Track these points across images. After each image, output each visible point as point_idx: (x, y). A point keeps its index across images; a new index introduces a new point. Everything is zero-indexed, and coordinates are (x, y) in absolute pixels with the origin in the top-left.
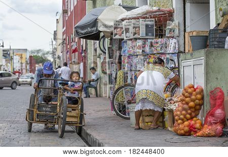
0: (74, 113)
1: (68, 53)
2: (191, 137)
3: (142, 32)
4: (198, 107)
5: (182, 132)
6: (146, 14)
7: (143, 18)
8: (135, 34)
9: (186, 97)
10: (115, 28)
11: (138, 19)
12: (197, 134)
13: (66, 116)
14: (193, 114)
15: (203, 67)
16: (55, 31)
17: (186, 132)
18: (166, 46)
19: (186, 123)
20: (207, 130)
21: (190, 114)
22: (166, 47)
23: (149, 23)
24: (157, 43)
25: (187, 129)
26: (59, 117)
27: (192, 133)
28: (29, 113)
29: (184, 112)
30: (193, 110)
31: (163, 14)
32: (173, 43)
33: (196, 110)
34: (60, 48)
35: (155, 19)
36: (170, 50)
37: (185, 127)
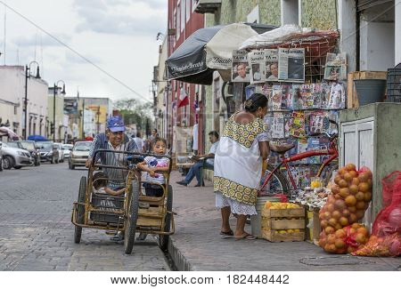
0: (154, 212)
1: (176, 107)
2: (347, 256)
3: (282, 71)
4: (361, 204)
5: (333, 247)
6: (290, 39)
7: (284, 47)
8: (269, 74)
9: (341, 187)
10: (235, 64)
11: (276, 48)
12: (358, 252)
13: (138, 216)
14: (353, 217)
15: (372, 134)
16: (155, 67)
17: (338, 248)
18: (324, 96)
19: (340, 232)
20: (374, 244)
21: (348, 216)
22: (324, 99)
23: (295, 55)
24: (308, 91)
25: (340, 242)
26: (126, 217)
27: (350, 249)
28: (77, 210)
29: (336, 213)
30: (353, 209)
31: (319, 41)
32: (336, 92)
33: (357, 209)
34: (162, 98)
35: (306, 50)
36: (332, 103)
37: (337, 238)
